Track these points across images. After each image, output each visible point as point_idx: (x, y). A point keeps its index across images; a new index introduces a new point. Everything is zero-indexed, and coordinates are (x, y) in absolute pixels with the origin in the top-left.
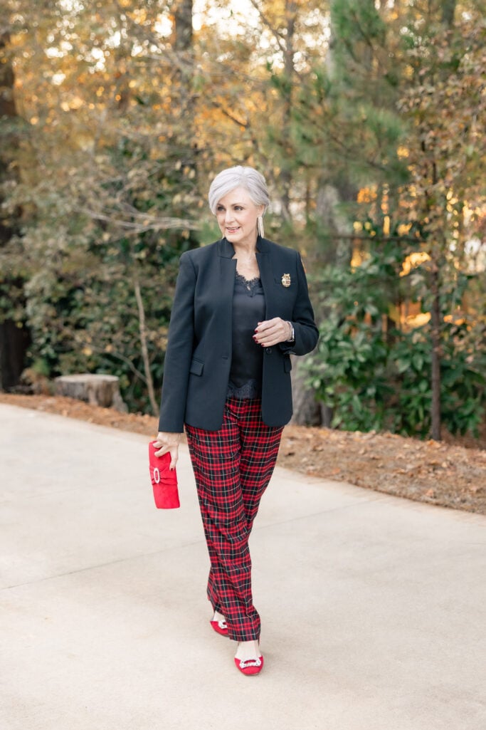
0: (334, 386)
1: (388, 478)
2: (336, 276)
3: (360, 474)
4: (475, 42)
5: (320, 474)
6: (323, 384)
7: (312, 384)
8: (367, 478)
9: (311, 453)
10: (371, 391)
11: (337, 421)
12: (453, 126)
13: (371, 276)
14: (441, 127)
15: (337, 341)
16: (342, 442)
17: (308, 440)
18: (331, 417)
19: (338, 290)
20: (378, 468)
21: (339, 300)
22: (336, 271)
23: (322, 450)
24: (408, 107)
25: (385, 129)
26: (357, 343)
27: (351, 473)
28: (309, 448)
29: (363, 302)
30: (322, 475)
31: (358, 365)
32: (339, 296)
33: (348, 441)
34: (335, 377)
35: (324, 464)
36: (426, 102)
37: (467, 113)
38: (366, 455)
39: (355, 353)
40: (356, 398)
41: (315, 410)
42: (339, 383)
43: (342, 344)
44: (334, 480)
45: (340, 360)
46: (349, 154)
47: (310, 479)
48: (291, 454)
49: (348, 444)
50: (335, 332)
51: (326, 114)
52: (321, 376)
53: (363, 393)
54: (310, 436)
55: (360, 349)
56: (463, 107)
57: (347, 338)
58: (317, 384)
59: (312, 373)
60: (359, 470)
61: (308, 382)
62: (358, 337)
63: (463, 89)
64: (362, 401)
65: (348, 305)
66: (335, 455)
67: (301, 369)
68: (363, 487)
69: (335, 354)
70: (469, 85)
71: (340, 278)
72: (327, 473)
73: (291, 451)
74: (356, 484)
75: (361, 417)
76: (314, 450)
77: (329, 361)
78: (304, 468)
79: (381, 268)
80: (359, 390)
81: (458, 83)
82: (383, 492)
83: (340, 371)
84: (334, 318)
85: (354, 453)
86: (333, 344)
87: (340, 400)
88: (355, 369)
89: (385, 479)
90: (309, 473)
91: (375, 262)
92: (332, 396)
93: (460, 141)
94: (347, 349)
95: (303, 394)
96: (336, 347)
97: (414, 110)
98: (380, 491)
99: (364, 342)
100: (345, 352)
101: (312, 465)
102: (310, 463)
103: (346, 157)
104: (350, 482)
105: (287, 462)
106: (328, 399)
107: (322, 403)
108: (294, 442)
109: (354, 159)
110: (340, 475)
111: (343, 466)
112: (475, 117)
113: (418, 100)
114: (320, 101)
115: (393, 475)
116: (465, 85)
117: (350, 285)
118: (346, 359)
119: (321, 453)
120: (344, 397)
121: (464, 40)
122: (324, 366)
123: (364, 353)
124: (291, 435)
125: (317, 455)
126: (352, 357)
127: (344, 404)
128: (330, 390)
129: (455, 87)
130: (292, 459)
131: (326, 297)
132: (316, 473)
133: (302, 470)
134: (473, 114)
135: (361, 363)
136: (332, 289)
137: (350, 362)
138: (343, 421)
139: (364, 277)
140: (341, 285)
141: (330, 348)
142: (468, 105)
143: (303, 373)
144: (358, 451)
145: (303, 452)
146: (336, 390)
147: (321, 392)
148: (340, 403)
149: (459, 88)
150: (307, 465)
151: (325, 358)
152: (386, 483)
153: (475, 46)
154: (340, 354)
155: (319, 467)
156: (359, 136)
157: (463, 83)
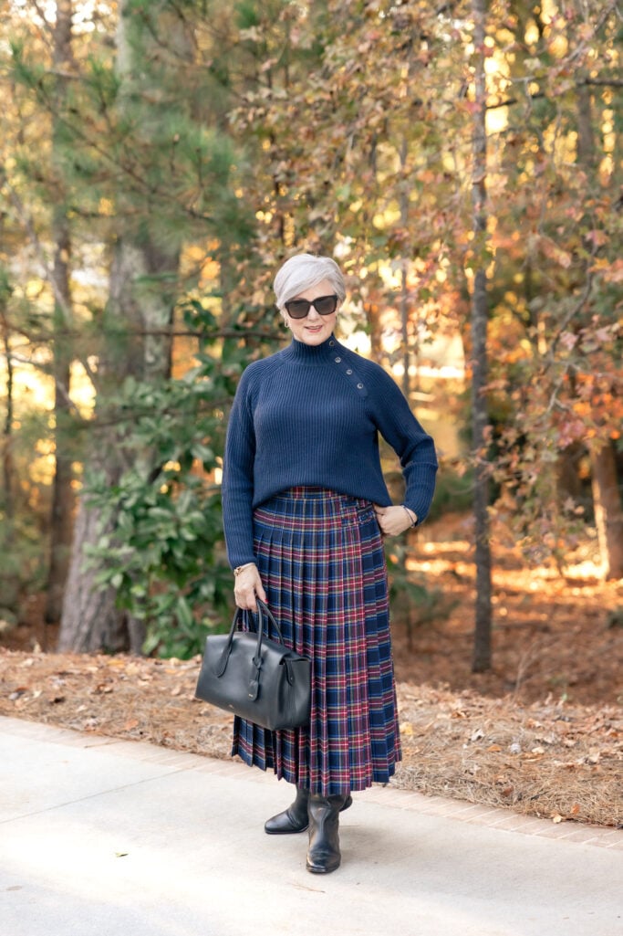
0: (145, 584)
1: (213, 731)
2: (143, 397)
3: (169, 727)
4: (351, 17)
5: (106, 731)
6: (127, 581)
7: (108, 581)
8: (181, 733)
9: (92, 697)
10: (207, 590)
11: (152, 642)
12: (318, 154)
13: (201, 396)
14: (300, 154)
15: (148, 507)
16: (147, 677)
17: (89, 676)
18: (144, 638)
19: (147, 421)
20: (200, 715)
21: (148, 438)
22: (144, 389)
23: (111, 692)
24: (246, 121)
25: (208, 158)
26: (181, 510)
27: (156, 726)
28: (90, 689)
29: (188, 439)
30: (109, 732)
31: (183, 546)
32: (149, 430)
33: (156, 674)
34: (145, 569)
35: (112, 714)
36: (274, 113)
37: (339, 132)
38: (183, 696)
39: (178, 526)
40: (182, 602)
41: (116, 627)
42: (154, 577)
43: (156, 511)
44: (128, 739)
45: (153, 538)
46: (154, 197)
47: (89, 740)
48: (58, 701)
49: (155, 679)
50: (143, 491)
51: (113, 131)
52: (124, 568)
53: (194, 593)
54: (93, 669)
55: (186, 520)
56: (332, 124)
57: (163, 501)
58: (117, 580)
59: (109, 563)
60: (168, 721)
61: (101, 578)
62: (184, 498)
63: (332, 93)
64: (193, 607)
65: (164, 447)
66: (130, 697)
67: (91, 556)
68: (174, 747)
69: (144, 529)
70: (341, 88)
71: (149, 400)
72: (117, 729)
73: (60, 696)
74: (163, 744)
75: (192, 635)
76: (98, 692)
77: (133, 541)
78: (78, 722)
79: (216, 382)
80: (188, 590)
81: (321, 83)
82: (204, 755)
83: (154, 557)
84: (142, 469)
85: (163, 693)
86: (141, 511)
87: (156, 606)
88: (179, 554)
89: (210, 733)
90: (87, 731)
91: (206, 372)
92: (143, 601)
93: (328, 177)
94: (164, 519)
95: (96, 599)
96: (146, 517)
97: (255, 126)
98: (201, 754)
99: (193, 507)
100: (161, 525)
101: (93, 717)
102: (89, 713)
103: (151, 202)
104: (153, 740)
105: (52, 714)
106: (136, 606)
107: (128, 612)
108: (65, 681)
109: (162, 204)
110: (138, 732)
111: (143, 716)
112: (350, 140)
113: (261, 111)
114: (103, 109)
115: (221, 726)
116: (334, 88)
117: (165, 412)
118: (163, 536)
119: (110, 696)
120: (162, 601)
121: (331, 16)
122: (126, 550)
123: (191, 525)
124: (60, 670)
125: (103, 700)
126: (173, 534)
127: (161, 614)
128: (138, 591)
129: (320, 89)
130: (61, 708)
131: (128, 432)
132: (98, 729)
133: (75, 726)
134: (348, 135)
135: (187, 542)
136: (137, 421)
137: (170, 540)
138: (161, 642)
139: (188, 398)
140: (150, 411)
141: (137, 519)
142: (340, 121)
143: (92, 563)
144: (170, 690)
145: (79, 695)
146: (148, 590)
147: (124, 594)
148: (156, 612)
149: (325, 92)
150: (86, 717)
151: (128, 537)
152: (210, 739)
153: (350, 24)
154: (152, 529)
155: (103, 720)
156: (168, 168)
157: (332, 85)
